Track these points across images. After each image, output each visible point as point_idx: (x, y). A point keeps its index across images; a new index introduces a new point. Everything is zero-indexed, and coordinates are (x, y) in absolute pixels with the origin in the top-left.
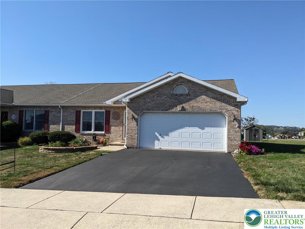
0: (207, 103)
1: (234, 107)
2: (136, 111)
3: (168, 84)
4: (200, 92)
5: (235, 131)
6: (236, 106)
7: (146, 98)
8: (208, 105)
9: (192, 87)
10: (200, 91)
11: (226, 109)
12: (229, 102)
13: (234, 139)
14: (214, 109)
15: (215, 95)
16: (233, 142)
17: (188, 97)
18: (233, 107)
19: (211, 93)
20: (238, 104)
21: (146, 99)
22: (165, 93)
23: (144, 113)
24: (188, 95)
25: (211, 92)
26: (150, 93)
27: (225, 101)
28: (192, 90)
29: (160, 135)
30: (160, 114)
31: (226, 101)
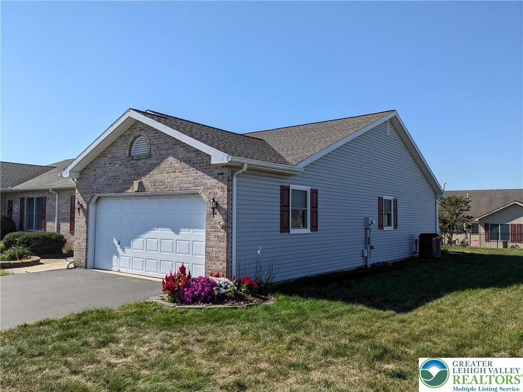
0: (175, 172)
1: (217, 178)
2: (85, 195)
3: (124, 136)
4: (165, 149)
5: (218, 237)
6: (220, 176)
7: (97, 167)
8: (177, 177)
9: (155, 139)
10: (167, 146)
11: (203, 185)
12: (209, 168)
13: (217, 257)
14: (186, 185)
15: (188, 153)
16: (215, 264)
17: (149, 162)
18: (215, 178)
19: (181, 149)
20: (223, 172)
21: (97, 169)
22: (119, 155)
23: (99, 198)
24: (149, 156)
25: (181, 147)
26: (101, 157)
27: (202, 165)
28: (154, 145)
29: (119, 244)
30: (120, 200)
31: (205, 165)
